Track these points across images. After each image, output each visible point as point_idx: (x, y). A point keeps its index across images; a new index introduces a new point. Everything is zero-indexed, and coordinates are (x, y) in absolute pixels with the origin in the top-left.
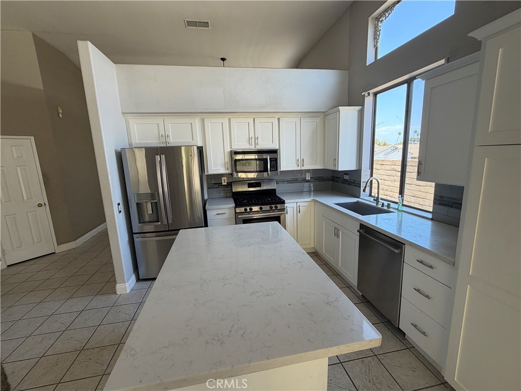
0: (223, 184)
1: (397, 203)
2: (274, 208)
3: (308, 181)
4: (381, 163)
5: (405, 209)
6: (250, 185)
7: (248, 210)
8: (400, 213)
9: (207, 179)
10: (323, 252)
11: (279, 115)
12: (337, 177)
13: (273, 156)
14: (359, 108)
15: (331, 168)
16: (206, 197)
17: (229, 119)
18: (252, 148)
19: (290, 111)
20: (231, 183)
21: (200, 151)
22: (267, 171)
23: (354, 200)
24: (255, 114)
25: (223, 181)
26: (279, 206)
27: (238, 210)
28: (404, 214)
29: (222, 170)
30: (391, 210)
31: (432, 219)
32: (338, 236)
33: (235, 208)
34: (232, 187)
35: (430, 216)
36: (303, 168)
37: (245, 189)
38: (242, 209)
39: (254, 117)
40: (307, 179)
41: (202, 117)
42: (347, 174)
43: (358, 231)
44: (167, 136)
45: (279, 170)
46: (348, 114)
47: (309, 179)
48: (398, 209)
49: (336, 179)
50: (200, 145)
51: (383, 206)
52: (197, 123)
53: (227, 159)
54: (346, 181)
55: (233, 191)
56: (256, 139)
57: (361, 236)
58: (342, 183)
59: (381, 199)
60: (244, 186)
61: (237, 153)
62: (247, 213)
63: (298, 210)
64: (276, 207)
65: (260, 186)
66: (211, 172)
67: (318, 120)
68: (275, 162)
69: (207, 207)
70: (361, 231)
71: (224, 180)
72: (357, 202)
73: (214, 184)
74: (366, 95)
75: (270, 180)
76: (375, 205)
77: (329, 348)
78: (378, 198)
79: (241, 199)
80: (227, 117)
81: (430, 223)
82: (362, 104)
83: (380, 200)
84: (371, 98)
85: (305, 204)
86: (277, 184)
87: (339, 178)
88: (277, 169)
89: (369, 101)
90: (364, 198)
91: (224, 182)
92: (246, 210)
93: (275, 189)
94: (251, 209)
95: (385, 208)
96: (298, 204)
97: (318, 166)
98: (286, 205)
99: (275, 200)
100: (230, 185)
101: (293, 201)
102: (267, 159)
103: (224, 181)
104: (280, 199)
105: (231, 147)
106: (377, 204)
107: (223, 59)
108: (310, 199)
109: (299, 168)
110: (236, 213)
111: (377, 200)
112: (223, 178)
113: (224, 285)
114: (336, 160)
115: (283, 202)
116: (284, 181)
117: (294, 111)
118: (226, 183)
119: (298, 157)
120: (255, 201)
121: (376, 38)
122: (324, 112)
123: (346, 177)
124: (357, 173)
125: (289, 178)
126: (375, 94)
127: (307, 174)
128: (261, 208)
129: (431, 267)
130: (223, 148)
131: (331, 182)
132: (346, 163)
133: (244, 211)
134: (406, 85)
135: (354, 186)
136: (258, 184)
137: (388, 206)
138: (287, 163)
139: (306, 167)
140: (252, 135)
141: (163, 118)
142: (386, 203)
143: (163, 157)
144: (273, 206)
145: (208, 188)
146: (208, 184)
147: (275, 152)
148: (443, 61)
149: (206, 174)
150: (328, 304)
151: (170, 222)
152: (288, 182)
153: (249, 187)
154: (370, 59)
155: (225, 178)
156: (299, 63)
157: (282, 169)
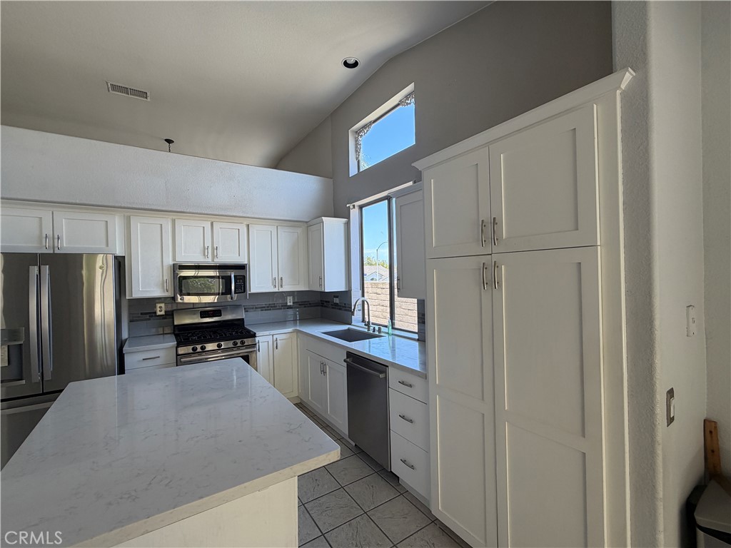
0: (159, 313)
1: (386, 326)
2: (239, 344)
3: (290, 307)
4: (381, 286)
5: (397, 332)
6: (204, 315)
7: (199, 350)
8: (391, 338)
9: (130, 307)
10: (310, 400)
11: (249, 221)
12: (326, 302)
13: (240, 272)
14: (345, 220)
15: (317, 288)
16: (125, 335)
17: (174, 221)
18: (209, 261)
19: (262, 217)
20: (173, 311)
21: (120, 263)
22: (230, 293)
23: (345, 327)
24: (214, 216)
25: (158, 309)
26: (248, 341)
27: (182, 350)
28: (396, 338)
29: (157, 292)
30: (382, 334)
31: (418, 340)
32: (325, 373)
33: (177, 348)
34: (173, 318)
35: (416, 336)
36: (281, 290)
37: (197, 320)
38: (189, 349)
39: (213, 220)
40: (289, 304)
41: (126, 214)
42: (337, 297)
43: (345, 361)
44: (56, 237)
45: (248, 292)
46: (333, 226)
47: (291, 304)
48: (388, 333)
49: (325, 304)
50: (119, 253)
51: (374, 331)
52: (117, 223)
53: (167, 276)
54: (336, 304)
55: (176, 323)
56: (215, 249)
57: (349, 367)
58: (333, 308)
59: (373, 324)
60: (195, 316)
61: (183, 267)
62: (196, 355)
63: (275, 346)
64: (243, 343)
65: (220, 316)
66: (136, 295)
67: (299, 230)
68: (242, 282)
69: (126, 349)
70: (348, 360)
71: (160, 307)
72: (349, 329)
73: (142, 314)
74: (351, 207)
75: (236, 307)
76: (366, 330)
77: (281, 471)
78: (369, 322)
79: (186, 335)
80: (171, 217)
81: (417, 343)
82: (348, 217)
83: (371, 325)
84: (357, 210)
85: (284, 336)
86: (245, 311)
87: (329, 302)
88: (245, 291)
89: (354, 213)
90: (357, 324)
91: (160, 311)
92: (194, 349)
93: (243, 319)
94: (203, 348)
95: (377, 333)
96: (275, 337)
97: (302, 287)
98: (257, 339)
99: (241, 333)
100: (170, 315)
101: (267, 333)
102: (230, 276)
103: (160, 309)
104: (249, 331)
105: (174, 258)
106: (369, 330)
107: (169, 141)
108: (290, 330)
109: (276, 290)
110: (177, 355)
111: (368, 324)
112: (158, 305)
113: (146, 438)
114: (321, 279)
115: (254, 336)
116: (256, 308)
117: (268, 217)
118: (163, 313)
119: (275, 275)
120: (211, 336)
121: (357, 151)
122: (307, 222)
123: (336, 300)
124: (347, 294)
125: (263, 304)
126: (361, 207)
127: (288, 298)
128: (219, 346)
129: (411, 386)
130: (160, 260)
131: (319, 308)
132: (333, 283)
133: (192, 351)
134: (386, 201)
135: (346, 310)
136: (217, 313)
137: (379, 330)
138: (259, 283)
139: (286, 288)
140: (208, 243)
141: (52, 209)
142: (377, 328)
143: (46, 269)
144: (239, 341)
145: (131, 321)
146: (130, 314)
147: (242, 267)
148: (411, 183)
149: (127, 298)
150: (288, 431)
151: (48, 377)
152: (262, 308)
153: (201, 318)
154: (353, 171)
155: (163, 305)
156: (278, 162)
157: (253, 291)
